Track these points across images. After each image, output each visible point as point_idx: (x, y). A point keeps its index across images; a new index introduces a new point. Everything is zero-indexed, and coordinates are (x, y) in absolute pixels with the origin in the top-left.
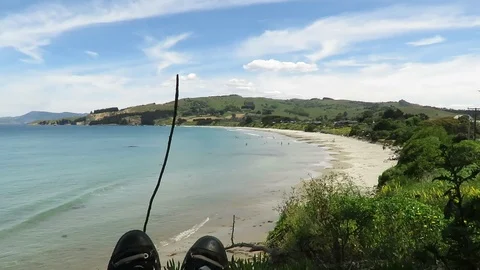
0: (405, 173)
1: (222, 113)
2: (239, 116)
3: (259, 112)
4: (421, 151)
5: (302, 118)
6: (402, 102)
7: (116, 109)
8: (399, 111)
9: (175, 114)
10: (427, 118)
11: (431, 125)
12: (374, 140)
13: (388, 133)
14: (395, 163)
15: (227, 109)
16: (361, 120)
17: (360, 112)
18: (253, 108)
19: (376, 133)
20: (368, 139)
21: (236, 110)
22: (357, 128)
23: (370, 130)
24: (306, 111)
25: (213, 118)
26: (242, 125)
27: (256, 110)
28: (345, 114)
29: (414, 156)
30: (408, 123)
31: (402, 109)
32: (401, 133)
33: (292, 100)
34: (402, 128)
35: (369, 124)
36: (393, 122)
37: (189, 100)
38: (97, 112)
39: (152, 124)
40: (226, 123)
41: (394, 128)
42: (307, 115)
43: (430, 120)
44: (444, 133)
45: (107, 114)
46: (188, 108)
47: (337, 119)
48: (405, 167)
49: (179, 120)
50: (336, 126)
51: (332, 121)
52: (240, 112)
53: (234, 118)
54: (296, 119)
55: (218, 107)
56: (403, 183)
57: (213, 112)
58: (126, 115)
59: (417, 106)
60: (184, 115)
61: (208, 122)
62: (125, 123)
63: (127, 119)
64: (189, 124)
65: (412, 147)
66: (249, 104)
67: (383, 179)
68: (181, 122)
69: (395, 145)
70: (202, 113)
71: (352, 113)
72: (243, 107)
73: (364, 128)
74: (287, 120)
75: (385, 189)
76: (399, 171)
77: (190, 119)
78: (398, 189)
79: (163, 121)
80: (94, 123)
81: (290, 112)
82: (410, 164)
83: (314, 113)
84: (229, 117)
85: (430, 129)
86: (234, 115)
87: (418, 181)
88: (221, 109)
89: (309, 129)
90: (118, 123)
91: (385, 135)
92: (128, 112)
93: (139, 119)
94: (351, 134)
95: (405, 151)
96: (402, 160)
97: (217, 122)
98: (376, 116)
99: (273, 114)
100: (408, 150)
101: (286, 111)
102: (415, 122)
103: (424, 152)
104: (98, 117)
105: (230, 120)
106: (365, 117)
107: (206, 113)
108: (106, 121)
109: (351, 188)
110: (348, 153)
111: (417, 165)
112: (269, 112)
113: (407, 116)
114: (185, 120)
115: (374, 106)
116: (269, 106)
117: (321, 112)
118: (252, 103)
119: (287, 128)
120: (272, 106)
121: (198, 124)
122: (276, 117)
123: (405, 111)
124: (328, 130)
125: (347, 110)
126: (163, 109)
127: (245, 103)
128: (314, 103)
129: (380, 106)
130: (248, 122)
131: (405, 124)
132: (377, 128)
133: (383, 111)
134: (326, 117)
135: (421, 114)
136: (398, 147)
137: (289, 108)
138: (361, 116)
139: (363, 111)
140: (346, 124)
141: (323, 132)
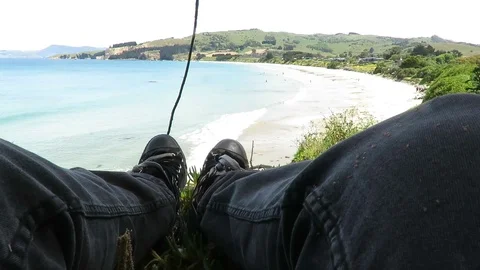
1: (242, 48)
2: (260, 51)
3: (280, 48)
4: (449, 89)
5: (325, 55)
6: (435, 39)
7: (135, 44)
8: (429, 46)
9: (191, 48)
10: (460, 55)
11: (464, 62)
12: (400, 78)
13: (416, 71)
14: (420, 101)
15: (248, 44)
16: (387, 57)
17: (387, 48)
18: (274, 43)
19: (403, 70)
20: (394, 77)
21: (256, 45)
22: (383, 65)
23: (397, 67)
24: (329, 46)
25: (233, 53)
26: (260, 61)
27: (277, 45)
28: (372, 50)
30: (438, 60)
31: (433, 45)
32: (429, 71)
33: (316, 36)
34: (431, 66)
35: (397, 60)
36: (421, 59)
37: (208, 34)
38: (116, 46)
39: (171, 59)
40: (246, 58)
41: (423, 65)
42: (330, 51)
43: (464, 57)
45: (126, 49)
46: (207, 43)
47: (362, 56)
49: (198, 55)
50: (361, 63)
51: (357, 58)
52: (261, 47)
53: (254, 54)
54: (318, 55)
55: (238, 42)
57: (232, 48)
58: (145, 49)
59: (450, 42)
60: (204, 50)
61: (227, 58)
62: (143, 58)
63: (146, 53)
64: (209, 59)
65: (439, 86)
66: (270, 40)
68: (199, 57)
69: (422, 83)
70: (221, 48)
71: (380, 50)
72: (264, 42)
73: (390, 65)
74: (309, 56)
77: (209, 54)
79: (182, 55)
80: (112, 58)
81: (313, 48)
83: (338, 50)
84: (250, 52)
85: (462, 66)
86: (254, 51)
88: (242, 44)
89: (332, 66)
90: (136, 58)
91: (411, 73)
92: (146, 46)
93: (157, 54)
94: (375, 72)
95: (432, 91)
97: (237, 58)
98: (404, 53)
99: (295, 50)
100: (435, 88)
101: (308, 47)
102: (447, 59)
104: (118, 51)
105: (250, 55)
106: (392, 54)
107: (226, 48)
108: (126, 56)
112: (291, 48)
113: (438, 53)
114: (204, 56)
115: (404, 42)
116: (291, 41)
117: (346, 48)
118: (273, 38)
119: (308, 65)
120: (294, 42)
121: (217, 60)
122: (298, 53)
123: (437, 47)
124: (352, 68)
125: (374, 46)
126: (181, 44)
127: (266, 37)
128: (337, 39)
129: (410, 42)
130: (268, 58)
131: (435, 62)
132: (404, 65)
133: (413, 48)
134: (350, 54)
135: (454, 51)
136: (425, 86)
137: (312, 43)
138: (388, 53)
139: (391, 47)
140: (372, 60)
141: (347, 70)
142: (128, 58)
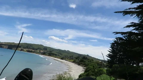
0: (86, 75)
1: (36, 49)
3: (48, 51)
4: (91, 69)
6: (88, 55)
8: (87, 57)
10: (93, 60)
11: (94, 62)
12: (79, 65)
13: (83, 63)
14: (84, 72)
15: (38, 49)
16: (76, 58)
18: (46, 49)
19: (80, 63)
22: (75, 60)
23: (79, 61)
24: (62, 53)
25: (33, 51)
26: (41, 54)
27: (47, 50)
28: (73, 56)
29: (89, 71)
30: (88, 61)
32: (86, 64)
33: (58, 49)
34: (87, 62)
35: (79, 59)
36: (85, 60)
37: (26, 44)
39: (12, 49)
40: (37, 53)
41: (85, 62)
42: (62, 55)
44: (97, 65)
46: (25, 46)
47: (70, 57)
49: (22, 49)
50: (70, 59)
52: (42, 50)
53: (40, 52)
54: (58, 55)
57: (33, 49)
58: (3, 44)
59: (91, 57)
60: (23, 48)
61: (31, 52)
62: (1, 47)
63: (3, 46)
64: (25, 51)
65: (89, 68)
66: (46, 48)
67: (80, 76)
68: (22, 50)
69: (84, 67)
71: (75, 56)
73: (77, 61)
74: (56, 55)
76: (84, 74)
77: (25, 50)
81: (57, 53)
82: (87, 73)
84: (39, 51)
86: (40, 51)
89: (62, 59)
92: (4, 44)
93: (7, 47)
94: (73, 62)
95: (87, 69)
96: (85, 71)
97: (34, 52)
98: (81, 58)
99: (52, 53)
101: (56, 52)
102: (90, 61)
107: (31, 49)
109: (70, 77)
110: (71, 67)
111: (89, 73)
113: (88, 59)
114: (23, 50)
115: (81, 55)
117: (66, 54)
119: (55, 58)
120: (52, 50)
121: (27, 52)
127: (44, 48)
128: (65, 51)
130: (44, 54)
132: (80, 61)
133: (83, 57)
134: (67, 56)
139: (78, 56)
140: (72, 59)
141: (66, 60)
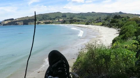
0: (122, 38)
1: (54, 19)
2: (61, 20)
3: (68, 18)
4: (127, 30)
5: (84, 20)
6: (120, 13)
7: (13, 19)
8: (119, 16)
9: (35, 20)
10: (129, 18)
11: (130, 20)
12: (110, 27)
13: (115, 24)
14: (119, 34)
15: (56, 18)
16: (106, 20)
17: (105, 17)
18: (66, 17)
19: (111, 24)
20: (108, 27)
21: (59, 18)
22: (104, 23)
23: (109, 23)
24: (86, 17)
25: (51, 21)
26: (62, 23)
27: (67, 18)
28: (100, 18)
29: (125, 32)
30: (122, 20)
31: (120, 15)
32: (120, 24)
33: (80, 13)
35: (109, 21)
36: (117, 20)
37: (41, 15)
38: (5, 20)
39: (28, 24)
40: (56, 23)
41: (118, 22)
42: (86, 19)
43: (130, 18)
44: (135, 23)
45: (10, 21)
46: (41, 18)
47: (97, 20)
48: (121, 36)
49: (38, 22)
50: (97, 22)
51: (95, 20)
52: (61, 18)
53: (59, 21)
54: (82, 20)
56: (121, 42)
57: (51, 19)
59: (126, 13)
60: (40, 20)
61: (49, 23)
62: (17, 24)
63: (18, 23)
64: (42, 24)
65: (124, 29)
66: (64, 15)
67: (114, 41)
68: (38, 23)
70: (46, 19)
71: (103, 17)
72: (62, 17)
73: (107, 22)
74: (79, 21)
75: (114, 45)
76: (119, 38)
77: (42, 22)
78: (119, 44)
79: (32, 23)
80: (4, 25)
81: (80, 18)
82: (123, 35)
83: (88, 18)
84: (57, 21)
85: (130, 22)
86: (59, 20)
87: (126, 41)
88: (54, 17)
89: (87, 24)
90: (14, 25)
91: (114, 25)
92: (18, 20)
93: (22, 23)
94: (102, 25)
96: (121, 34)
97: (52, 23)
98: (111, 18)
99: (73, 19)
100: (123, 30)
101: (78, 17)
102: (125, 19)
103: (128, 31)
104: (6, 22)
105: (57, 22)
106: (107, 19)
107: (48, 19)
108: (9, 24)
109: (103, 46)
111: (126, 35)
112: (72, 18)
113: (122, 18)
114: (40, 22)
115: (110, 15)
116: (72, 16)
117: (91, 17)
118: (65, 15)
119: (79, 24)
120: (73, 16)
121: (45, 24)
122: (74, 20)
123: (121, 15)
124: (94, 24)
125: (101, 16)
126: (31, 18)
127: (63, 15)
128: (88, 14)
129: (113, 14)
130: (64, 22)
131: (121, 21)
132: (111, 22)
133: (114, 16)
134: (93, 19)
135: (127, 17)
136: (119, 29)
137: (80, 16)
138: (106, 18)
139: (107, 16)
140: (100, 21)
141: (92, 25)
142: (10, 25)
